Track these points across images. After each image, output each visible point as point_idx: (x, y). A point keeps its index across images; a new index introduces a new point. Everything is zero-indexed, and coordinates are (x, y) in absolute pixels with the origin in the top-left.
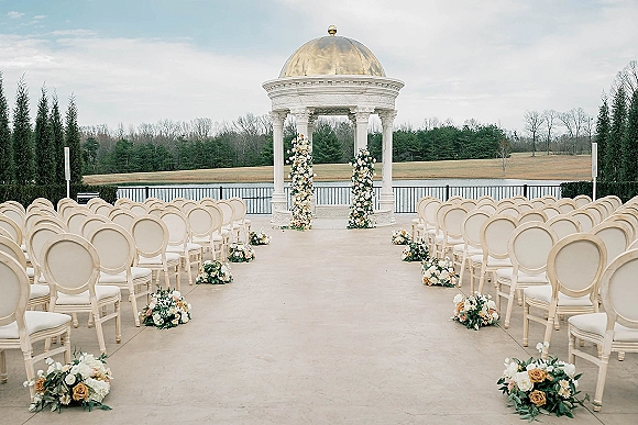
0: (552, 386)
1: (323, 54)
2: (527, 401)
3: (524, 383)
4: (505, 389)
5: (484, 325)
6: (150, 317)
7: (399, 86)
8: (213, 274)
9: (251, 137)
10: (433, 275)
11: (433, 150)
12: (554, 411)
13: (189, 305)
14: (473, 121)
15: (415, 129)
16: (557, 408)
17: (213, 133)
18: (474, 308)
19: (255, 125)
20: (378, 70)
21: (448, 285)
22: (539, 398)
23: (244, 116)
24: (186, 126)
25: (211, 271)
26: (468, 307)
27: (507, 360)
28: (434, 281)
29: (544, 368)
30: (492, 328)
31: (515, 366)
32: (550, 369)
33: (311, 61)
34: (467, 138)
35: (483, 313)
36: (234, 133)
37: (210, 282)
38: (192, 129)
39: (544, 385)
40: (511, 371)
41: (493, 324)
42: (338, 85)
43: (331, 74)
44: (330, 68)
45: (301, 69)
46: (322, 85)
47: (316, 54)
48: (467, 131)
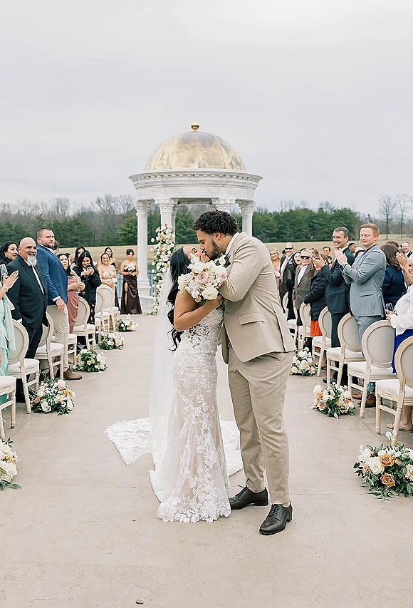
0: (399, 470)
1: (186, 149)
2: (379, 484)
3: (376, 466)
4: (360, 472)
5: (341, 414)
6: (39, 404)
7: (258, 179)
8: (89, 363)
9: (108, 216)
10: (294, 365)
11: (288, 231)
12: (402, 492)
13: (73, 394)
14: (327, 204)
15: (271, 211)
16: (405, 489)
17: (71, 212)
18: (332, 398)
19: (112, 204)
20: (238, 164)
21: (307, 374)
22: (389, 480)
23: (102, 196)
24: (44, 205)
25: (88, 359)
26: (326, 397)
27: (361, 447)
28: (294, 370)
29: (394, 453)
30: (348, 416)
31: (368, 452)
32: (398, 454)
33: (175, 155)
34: (321, 221)
35: (340, 403)
36: (92, 213)
37: (86, 370)
38: (50, 208)
39: (393, 469)
40: (365, 456)
41: (348, 413)
42: (201, 178)
43: (194, 167)
44: (193, 161)
45: (165, 162)
46: (186, 178)
47: (180, 148)
48: (321, 213)
